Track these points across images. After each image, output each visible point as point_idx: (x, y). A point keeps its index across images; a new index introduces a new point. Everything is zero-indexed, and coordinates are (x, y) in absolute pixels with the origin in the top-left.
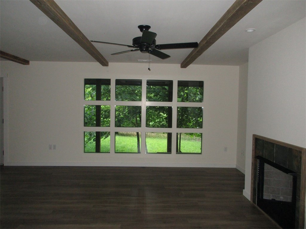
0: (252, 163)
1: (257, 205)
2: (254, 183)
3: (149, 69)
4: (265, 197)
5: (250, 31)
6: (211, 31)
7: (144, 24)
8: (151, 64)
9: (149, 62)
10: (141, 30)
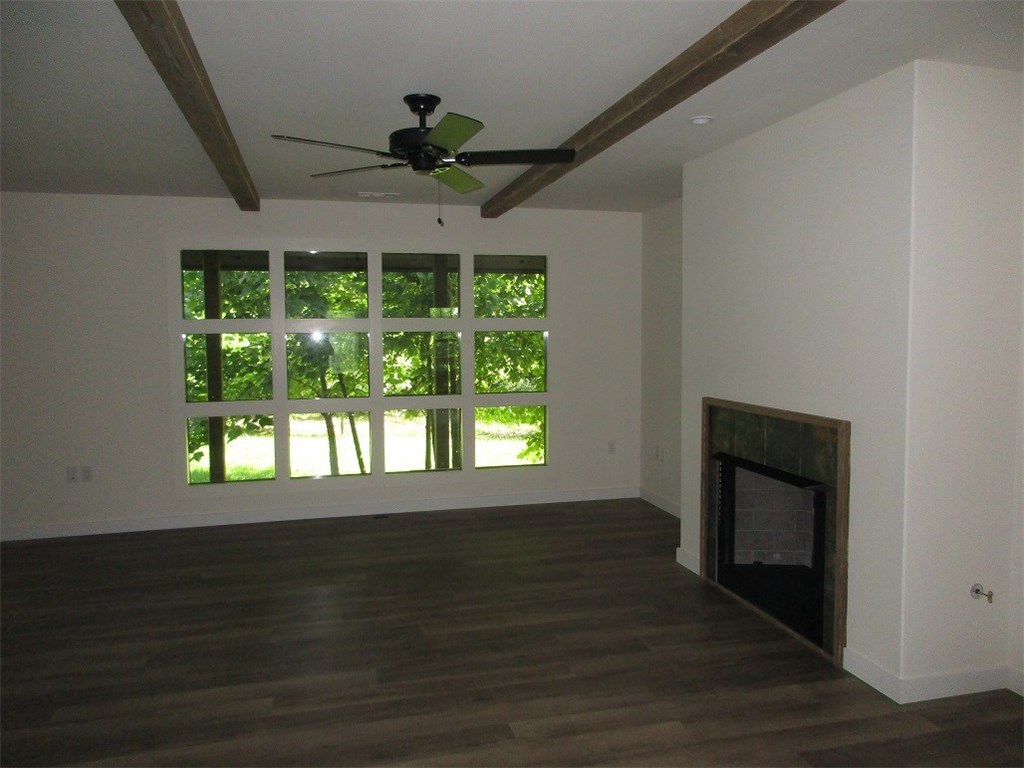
0: (702, 474)
1: (720, 581)
2: (707, 525)
3: (440, 221)
4: (739, 560)
5: (701, 121)
6: (602, 119)
7: (422, 90)
8: (446, 208)
9: (440, 200)
10: (415, 109)
